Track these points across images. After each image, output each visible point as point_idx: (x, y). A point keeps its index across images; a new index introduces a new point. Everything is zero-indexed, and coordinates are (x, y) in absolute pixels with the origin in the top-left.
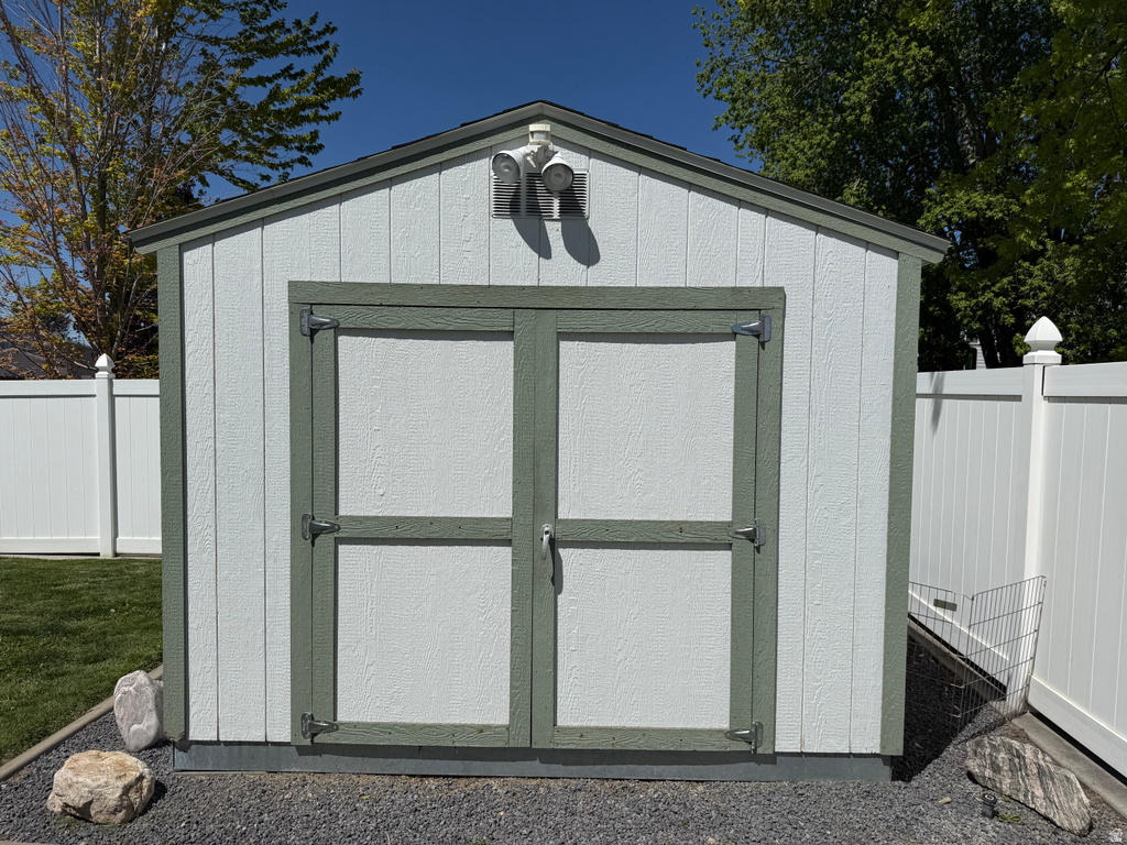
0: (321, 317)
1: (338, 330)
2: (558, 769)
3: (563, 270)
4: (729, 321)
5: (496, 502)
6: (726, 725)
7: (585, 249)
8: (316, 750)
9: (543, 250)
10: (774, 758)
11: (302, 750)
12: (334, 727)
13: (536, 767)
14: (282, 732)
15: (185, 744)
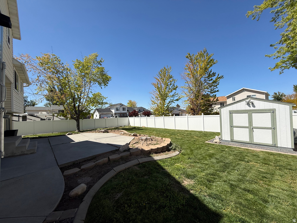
0: (231, 112)
1: (233, 113)
2: (254, 145)
3: (252, 108)
4: (270, 111)
5: (247, 125)
6: (272, 144)
7: (254, 106)
8: (232, 141)
9: (250, 107)
10: (278, 147)
11: (231, 141)
12: (234, 140)
13: (252, 145)
14: (229, 140)
15: (222, 140)
